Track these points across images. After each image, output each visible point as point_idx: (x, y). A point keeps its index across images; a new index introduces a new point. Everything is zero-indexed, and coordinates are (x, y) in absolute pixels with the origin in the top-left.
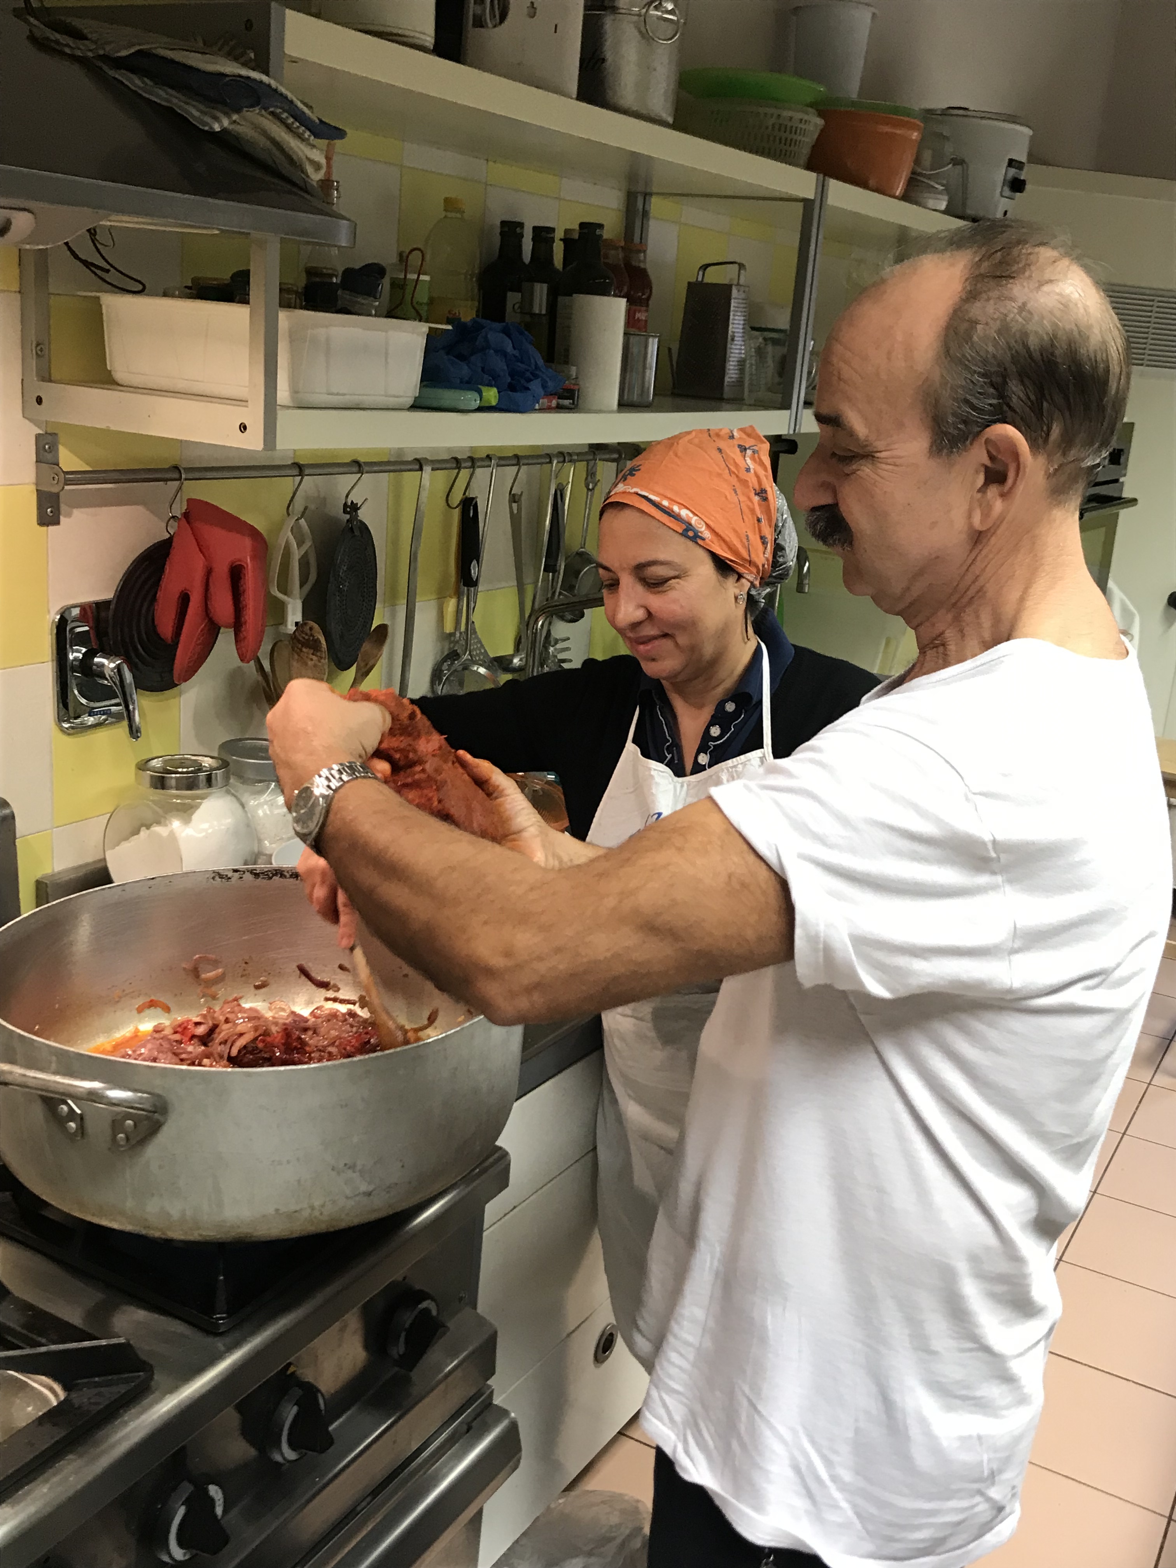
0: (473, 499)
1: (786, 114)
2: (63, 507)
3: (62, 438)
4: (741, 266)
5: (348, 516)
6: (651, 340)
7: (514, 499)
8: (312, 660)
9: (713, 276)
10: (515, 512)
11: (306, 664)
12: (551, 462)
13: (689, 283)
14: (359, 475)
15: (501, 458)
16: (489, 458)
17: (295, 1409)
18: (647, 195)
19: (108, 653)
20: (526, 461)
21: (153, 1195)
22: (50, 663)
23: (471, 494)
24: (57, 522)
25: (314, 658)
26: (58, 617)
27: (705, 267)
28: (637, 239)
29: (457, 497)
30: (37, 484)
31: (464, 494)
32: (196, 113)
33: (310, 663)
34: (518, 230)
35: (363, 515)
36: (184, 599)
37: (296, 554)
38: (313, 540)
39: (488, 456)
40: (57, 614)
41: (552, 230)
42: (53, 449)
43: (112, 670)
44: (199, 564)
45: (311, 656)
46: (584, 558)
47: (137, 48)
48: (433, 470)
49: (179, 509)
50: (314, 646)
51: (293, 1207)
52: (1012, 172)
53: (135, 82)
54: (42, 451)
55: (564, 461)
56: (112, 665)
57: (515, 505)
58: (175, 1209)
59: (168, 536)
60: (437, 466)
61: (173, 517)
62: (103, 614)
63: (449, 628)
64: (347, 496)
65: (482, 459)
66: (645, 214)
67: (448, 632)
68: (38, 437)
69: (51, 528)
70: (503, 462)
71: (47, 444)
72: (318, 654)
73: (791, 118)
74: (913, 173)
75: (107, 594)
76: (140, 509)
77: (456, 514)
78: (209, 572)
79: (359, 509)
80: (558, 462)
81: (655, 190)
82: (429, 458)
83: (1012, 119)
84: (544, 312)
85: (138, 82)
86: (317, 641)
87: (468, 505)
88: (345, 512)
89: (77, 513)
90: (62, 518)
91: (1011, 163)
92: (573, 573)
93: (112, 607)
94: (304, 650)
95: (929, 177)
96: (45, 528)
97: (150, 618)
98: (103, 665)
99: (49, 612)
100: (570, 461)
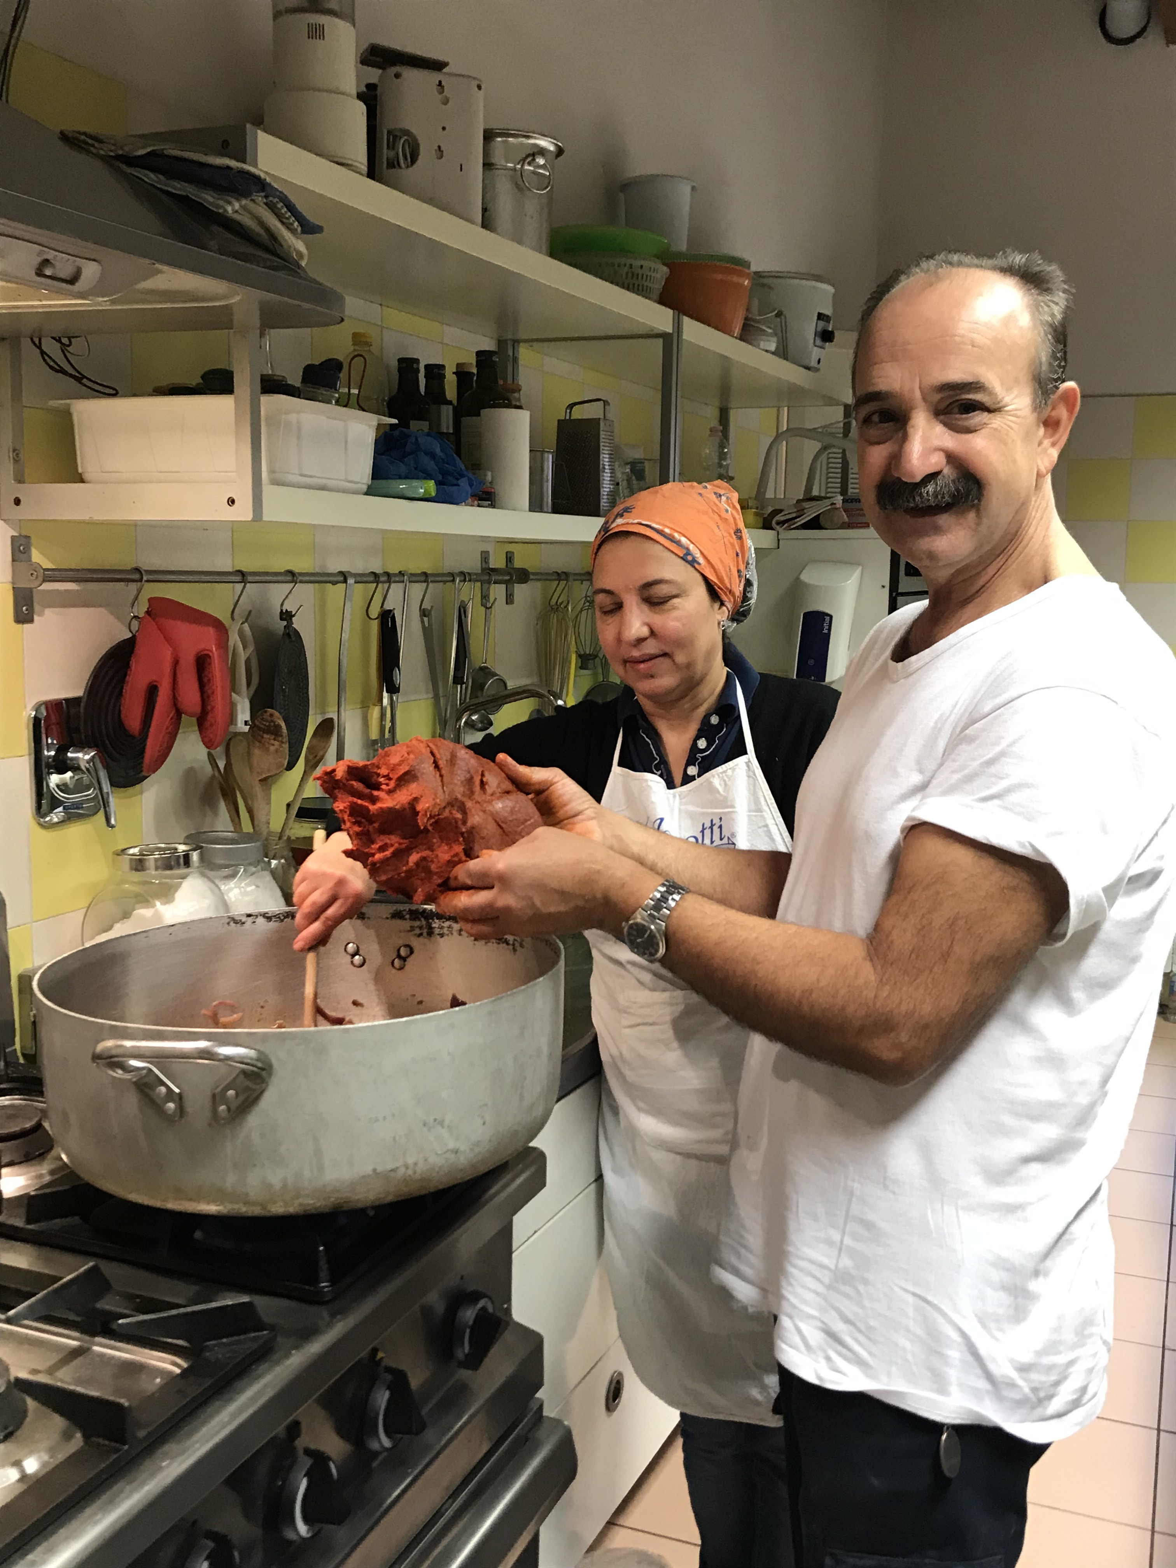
0: (390, 611)
1: (638, 263)
2: (37, 607)
3: (33, 540)
4: (606, 403)
5: (285, 623)
6: (546, 455)
7: (424, 613)
8: (273, 745)
9: (578, 413)
10: (427, 625)
11: (268, 749)
12: (453, 581)
13: (559, 421)
14: (292, 585)
15: (412, 575)
16: (401, 574)
17: (387, 1394)
18: (516, 342)
19: (81, 746)
20: (433, 579)
21: (255, 1165)
22: (27, 758)
23: (387, 607)
24: (31, 621)
25: (276, 743)
26: (34, 713)
27: (571, 406)
28: (510, 381)
29: (375, 611)
30: (13, 583)
31: (382, 607)
32: (211, 199)
33: (272, 748)
34: (415, 366)
35: (296, 623)
36: (152, 690)
37: (242, 656)
38: (256, 646)
39: (400, 572)
40: (32, 710)
41: (442, 367)
42: (27, 551)
43: (88, 762)
44: (168, 655)
45: (272, 742)
46: (486, 672)
47: (149, 150)
48: (356, 582)
49: (141, 609)
50: (275, 731)
51: (390, 1166)
52: (821, 324)
53: (151, 177)
54: (17, 552)
55: (465, 581)
56: (87, 757)
57: (426, 619)
58: (276, 1177)
59: (130, 635)
60: (359, 579)
61: (135, 617)
62: (73, 711)
63: (374, 734)
64: (282, 605)
65: (395, 575)
66: (515, 360)
67: (374, 738)
68: (13, 538)
69: (26, 626)
70: (414, 579)
71: (21, 545)
72: (280, 739)
73: (642, 266)
74: (746, 319)
75: (78, 692)
76: (102, 610)
77: (375, 626)
78: (176, 663)
79: (294, 616)
80: (460, 581)
81: (522, 335)
82: (353, 571)
83: (818, 278)
84: (451, 431)
85: (152, 175)
86: (280, 727)
87: (387, 619)
88: (281, 619)
89: (48, 612)
90: (36, 618)
91: (821, 316)
92: (478, 687)
93: (82, 704)
94: (265, 736)
95: (758, 322)
96: (20, 626)
97: (117, 712)
98: (77, 759)
99: (25, 707)
100: (470, 581)
